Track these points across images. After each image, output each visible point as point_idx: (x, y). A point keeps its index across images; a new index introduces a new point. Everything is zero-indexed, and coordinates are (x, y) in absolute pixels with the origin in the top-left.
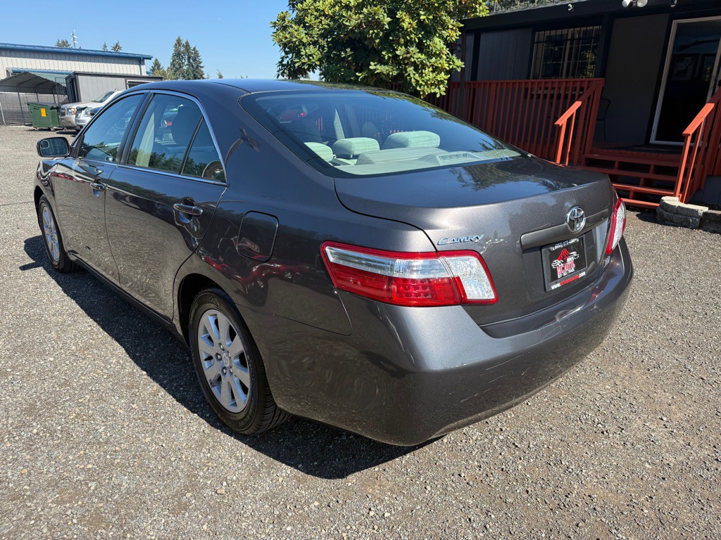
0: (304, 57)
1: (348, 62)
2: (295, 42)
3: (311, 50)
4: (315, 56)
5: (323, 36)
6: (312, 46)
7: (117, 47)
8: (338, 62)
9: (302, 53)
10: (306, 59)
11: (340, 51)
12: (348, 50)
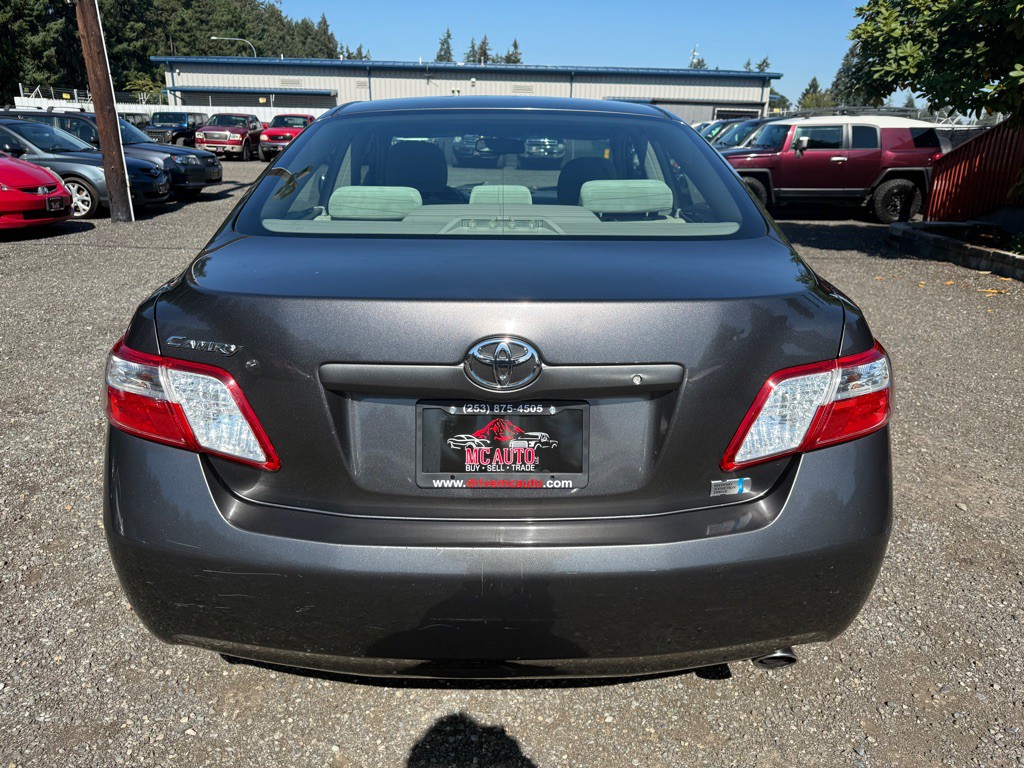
0: (892, 61)
1: (977, 66)
2: (878, 38)
3: (908, 48)
4: (910, 59)
5: (933, 24)
6: (910, 43)
7: (764, 64)
8: (959, 68)
9: (889, 56)
10: (894, 66)
11: (963, 48)
12: (980, 45)
